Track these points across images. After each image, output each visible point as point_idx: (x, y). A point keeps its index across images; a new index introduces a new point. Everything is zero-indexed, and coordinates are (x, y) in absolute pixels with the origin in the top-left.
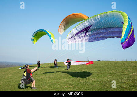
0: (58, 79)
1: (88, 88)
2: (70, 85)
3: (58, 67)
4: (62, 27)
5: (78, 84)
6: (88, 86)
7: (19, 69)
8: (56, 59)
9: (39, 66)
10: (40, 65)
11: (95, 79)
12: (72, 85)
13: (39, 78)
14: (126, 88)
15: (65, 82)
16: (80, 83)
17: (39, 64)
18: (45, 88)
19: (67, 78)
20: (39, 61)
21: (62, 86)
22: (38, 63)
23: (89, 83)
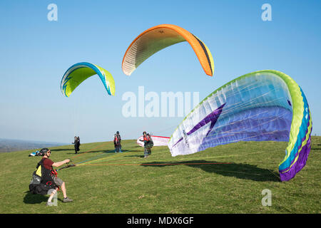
0: (122, 179)
1: (193, 199)
2: (150, 193)
3: (123, 151)
4: (131, 58)
5: (169, 190)
6: (193, 194)
7: (30, 156)
8: (118, 133)
9: (78, 150)
10: (80, 147)
11: (210, 179)
12: (155, 193)
13: (78, 177)
14: (279, 199)
15: (139, 187)
16: (175, 189)
17: (77, 144)
18: (92, 201)
19: (143, 177)
20: (78, 138)
21: (131, 196)
22: (76, 141)
23: (195, 188)
